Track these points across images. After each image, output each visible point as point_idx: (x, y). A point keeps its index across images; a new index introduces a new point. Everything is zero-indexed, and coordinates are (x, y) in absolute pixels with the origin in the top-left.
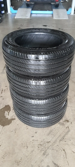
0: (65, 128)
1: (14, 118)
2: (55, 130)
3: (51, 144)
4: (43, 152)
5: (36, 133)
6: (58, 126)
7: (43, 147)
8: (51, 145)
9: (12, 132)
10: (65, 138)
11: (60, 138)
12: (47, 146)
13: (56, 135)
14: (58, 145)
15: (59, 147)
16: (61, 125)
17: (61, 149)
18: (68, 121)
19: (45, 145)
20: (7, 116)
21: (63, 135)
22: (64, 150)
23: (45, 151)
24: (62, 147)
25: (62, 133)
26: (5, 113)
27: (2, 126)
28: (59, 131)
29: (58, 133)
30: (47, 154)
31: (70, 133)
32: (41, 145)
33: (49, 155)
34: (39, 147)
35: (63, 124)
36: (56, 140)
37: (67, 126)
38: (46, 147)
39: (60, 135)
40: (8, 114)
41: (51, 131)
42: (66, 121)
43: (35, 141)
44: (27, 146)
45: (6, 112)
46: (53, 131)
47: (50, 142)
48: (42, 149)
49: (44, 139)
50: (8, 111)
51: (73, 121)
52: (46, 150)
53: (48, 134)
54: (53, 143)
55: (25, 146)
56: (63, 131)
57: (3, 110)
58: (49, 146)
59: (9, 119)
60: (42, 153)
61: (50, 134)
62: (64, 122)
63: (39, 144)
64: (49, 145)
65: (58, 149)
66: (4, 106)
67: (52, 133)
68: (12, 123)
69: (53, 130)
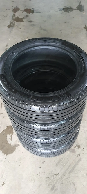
0: (76, 156)
1: (18, 144)
2: (65, 159)
3: (60, 176)
4: (51, 186)
5: (43, 163)
6: (68, 154)
7: (51, 180)
8: (59, 179)
9: (17, 162)
10: (75, 169)
11: (70, 169)
12: (55, 179)
13: (65, 165)
14: (67, 178)
15: (68, 180)
16: (71, 152)
17: (70, 183)
18: (79, 147)
19: (53, 178)
20: (10, 142)
21: (74, 166)
22: (74, 184)
23: (53, 186)
24: (71, 181)
25: (72, 163)
26: (7, 137)
27: (5, 155)
28: (69, 160)
29: (67, 162)
30: (56, 189)
31: (81, 162)
32: (48, 178)
33: (57, 189)
34: (46, 181)
35: (74, 151)
36: (65, 172)
37: (78, 154)
38: (54, 181)
39: (70, 166)
40: (10, 138)
41: (60, 161)
42: (77, 147)
43: (43, 173)
44: (34, 180)
45: (9, 136)
46: (62, 161)
47: (59, 174)
48: (50, 183)
49: (52, 171)
50: (11, 134)
51: (85, 146)
52: (55, 184)
53: (57, 165)
54: (62, 176)
55: (31, 180)
56: (74, 160)
57: (4, 133)
58: (58, 180)
59: (12, 145)
60: (50, 188)
61: (59, 165)
62: (75, 147)
63: (47, 177)
64: (58, 178)
65: (68, 182)
66: (6, 128)
67: (61, 162)
68: (16, 150)
69: (63, 159)
